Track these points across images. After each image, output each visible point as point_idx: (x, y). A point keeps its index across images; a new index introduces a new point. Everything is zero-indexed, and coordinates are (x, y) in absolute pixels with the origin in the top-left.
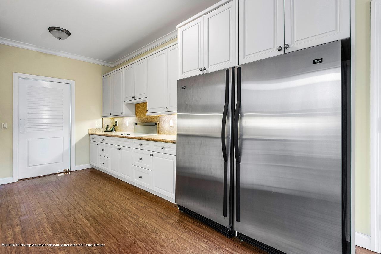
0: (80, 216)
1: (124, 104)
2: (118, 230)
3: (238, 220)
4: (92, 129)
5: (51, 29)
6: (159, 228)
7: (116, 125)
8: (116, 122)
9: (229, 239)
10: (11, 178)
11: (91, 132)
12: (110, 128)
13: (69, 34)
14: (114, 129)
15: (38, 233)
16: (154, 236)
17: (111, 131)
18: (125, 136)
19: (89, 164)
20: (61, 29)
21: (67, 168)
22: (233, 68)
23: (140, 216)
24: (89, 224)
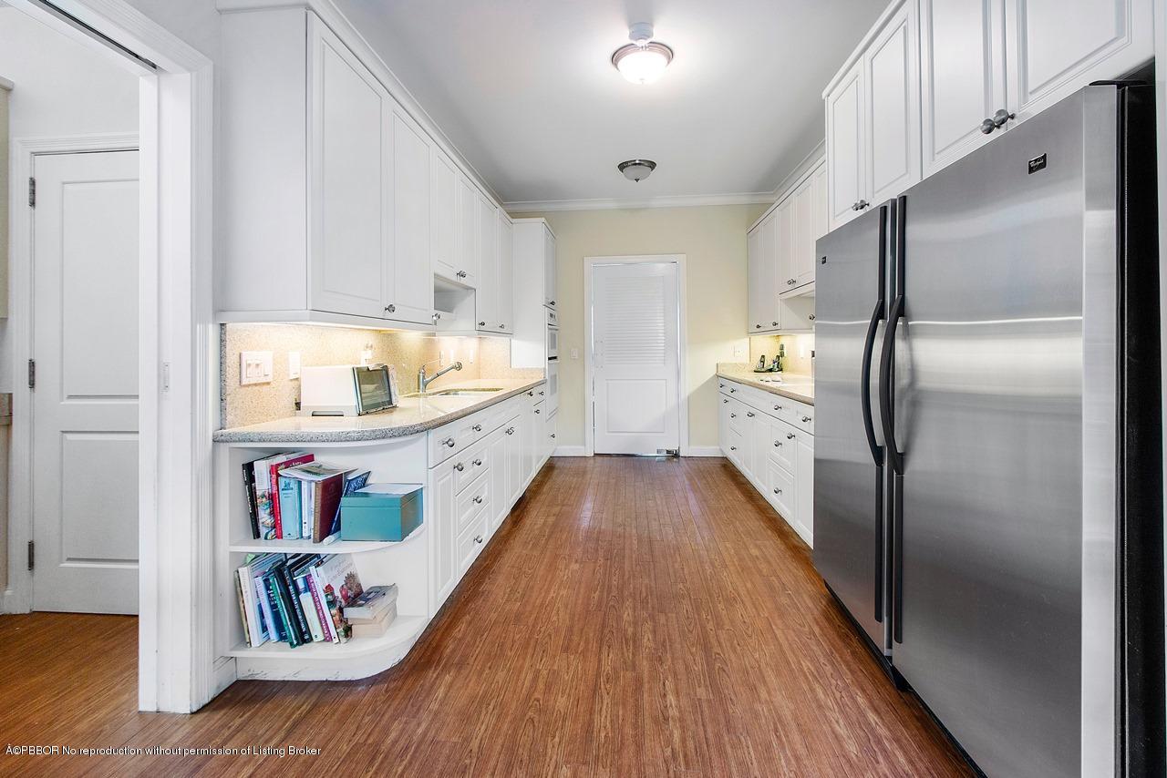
0: (634, 531)
1: (779, 301)
2: (671, 571)
3: (899, 640)
4: (724, 365)
5: (622, 167)
6: (747, 600)
7: (782, 355)
8: (782, 348)
9: (893, 691)
10: (583, 447)
11: (721, 373)
12: (769, 364)
13: (652, 165)
14: (778, 367)
15: (569, 533)
16: (720, 606)
17: (771, 370)
18: (762, 383)
19: (718, 448)
20: (637, 162)
21: (673, 448)
22: (894, 202)
23: (732, 568)
24: (635, 547)
